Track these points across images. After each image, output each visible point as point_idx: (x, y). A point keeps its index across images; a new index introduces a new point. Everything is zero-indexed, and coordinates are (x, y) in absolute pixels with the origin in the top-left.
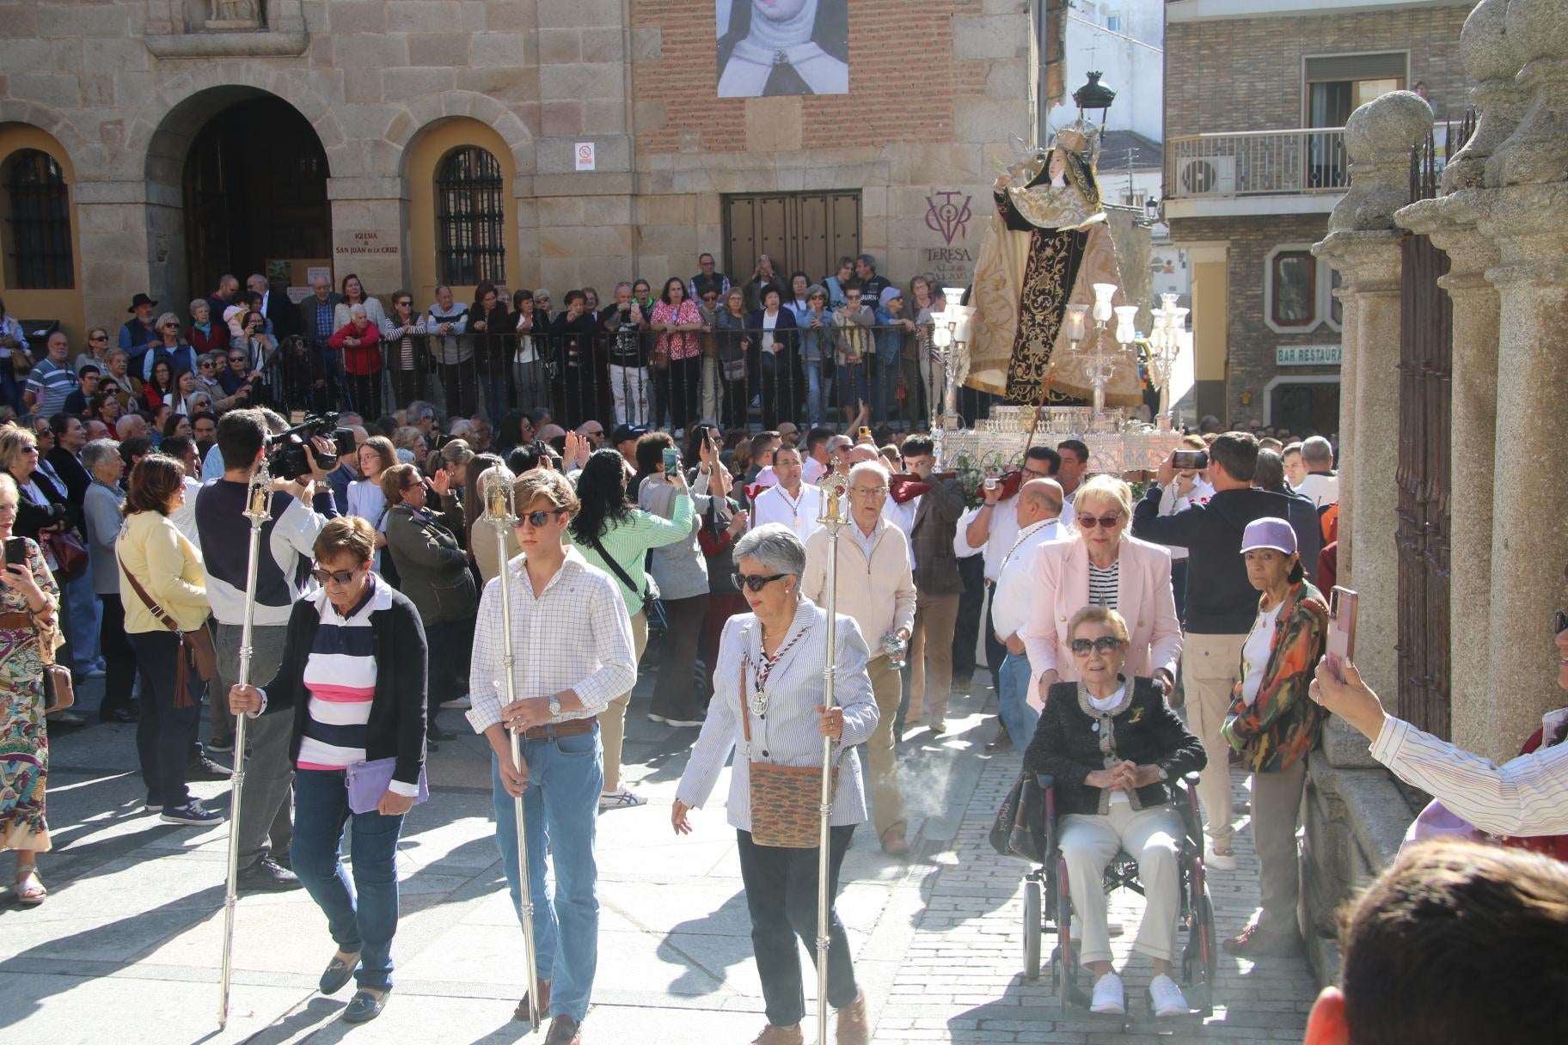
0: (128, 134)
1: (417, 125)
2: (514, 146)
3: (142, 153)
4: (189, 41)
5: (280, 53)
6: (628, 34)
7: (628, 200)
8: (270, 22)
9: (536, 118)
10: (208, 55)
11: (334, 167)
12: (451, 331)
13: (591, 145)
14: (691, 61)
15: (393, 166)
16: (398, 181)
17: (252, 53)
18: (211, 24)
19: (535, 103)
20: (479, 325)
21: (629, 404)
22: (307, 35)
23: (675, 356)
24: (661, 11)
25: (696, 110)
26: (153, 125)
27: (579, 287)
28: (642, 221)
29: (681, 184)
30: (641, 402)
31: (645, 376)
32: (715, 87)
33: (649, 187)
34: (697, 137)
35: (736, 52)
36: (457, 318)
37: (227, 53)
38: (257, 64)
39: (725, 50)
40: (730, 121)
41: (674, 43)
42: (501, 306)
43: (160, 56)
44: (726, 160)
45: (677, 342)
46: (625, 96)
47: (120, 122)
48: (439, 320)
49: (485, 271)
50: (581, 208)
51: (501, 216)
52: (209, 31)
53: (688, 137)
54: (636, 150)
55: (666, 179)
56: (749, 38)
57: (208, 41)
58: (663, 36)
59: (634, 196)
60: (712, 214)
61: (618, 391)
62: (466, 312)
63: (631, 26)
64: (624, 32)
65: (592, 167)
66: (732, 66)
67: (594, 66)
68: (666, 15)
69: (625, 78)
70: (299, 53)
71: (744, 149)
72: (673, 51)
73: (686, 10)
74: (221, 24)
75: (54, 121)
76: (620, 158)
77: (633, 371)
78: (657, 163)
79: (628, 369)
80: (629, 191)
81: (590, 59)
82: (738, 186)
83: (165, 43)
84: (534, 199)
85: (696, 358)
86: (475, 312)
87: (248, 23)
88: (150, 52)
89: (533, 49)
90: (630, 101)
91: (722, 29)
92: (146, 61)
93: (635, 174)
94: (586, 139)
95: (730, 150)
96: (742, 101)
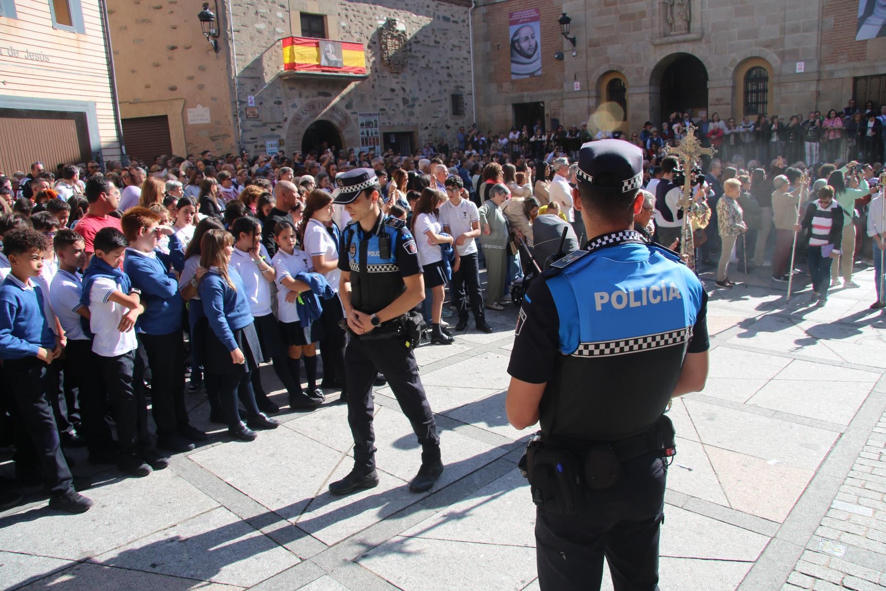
0: (645, 71)
1: (739, 60)
2: (774, 65)
3: (649, 77)
4: (665, 40)
5: (693, 41)
6: (820, 22)
7: (816, 82)
8: (691, 31)
9: (782, 55)
10: (671, 43)
11: (710, 77)
12: (748, 131)
13: (803, 63)
14: (846, 28)
15: (730, 75)
16: (731, 80)
17: (685, 41)
18: (672, 33)
19: (782, 49)
20: (758, 129)
21: (811, 156)
22: (703, 34)
23: (831, 138)
24: (835, 10)
25: (846, 46)
26: (652, 68)
27: (795, 114)
28: (820, 89)
29: (837, 75)
30: (816, 155)
31: (818, 145)
32: (855, 37)
33: (824, 76)
34: (845, 56)
35: (866, 22)
36: (750, 127)
37: (677, 42)
38: (686, 45)
39: (862, 21)
40: (860, 49)
41: (839, 22)
42: (766, 122)
43: (655, 45)
44: (857, 64)
45: (832, 133)
46: (818, 43)
47: (642, 68)
48: (744, 127)
49: (760, 110)
50: (797, 86)
51: (767, 90)
52: (672, 36)
53: (842, 57)
54: (820, 63)
55: (831, 73)
56: (873, 16)
57: (671, 39)
58: (835, 20)
59: (818, 80)
60: (849, 85)
61: (807, 151)
62: (753, 124)
63: (822, 17)
64: (819, 20)
65: (802, 71)
66: (863, 27)
67: (806, 34)
68: (837, 12)
69: (818, 37)
70: (700, 40)
71: (865, 59)
72: (839, 25)
73: (845, 8)
74: (675, 33)
75: (623, 69)
76: (814, 67)
77: (814, 144)
78: (828, 67)
79: (813, 143)
80: (816, 78)
81: (804, 31)
82: (861, 74)
83: (658, 41)
84: (779, 84)
85: (839, 138)
86: (757, 124)
87: (684, 32)
88: (653, 44)
89: (783, 30)
90: (819, 46)
91: (861, 13)
92: (651, 48)
93: (819, 72)
94: (801, 61)
95: (859, 60)
96: (866, 41)
